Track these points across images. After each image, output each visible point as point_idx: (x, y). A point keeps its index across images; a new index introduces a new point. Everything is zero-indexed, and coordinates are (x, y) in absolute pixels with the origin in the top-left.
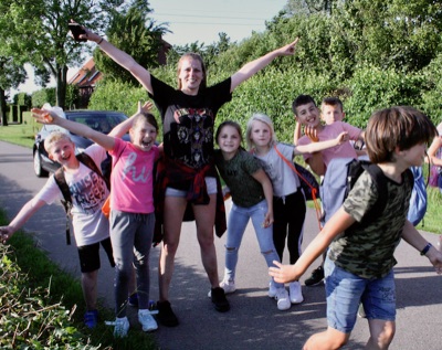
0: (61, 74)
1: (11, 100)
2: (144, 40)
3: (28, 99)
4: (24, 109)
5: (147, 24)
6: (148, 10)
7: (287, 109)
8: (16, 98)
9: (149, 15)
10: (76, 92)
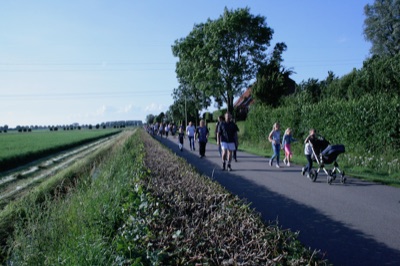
0: (230, 101)
1: (201, 116)
2: (280, 79)
3: (211, 115)
4: (208, 121)
5: (281, 70)
6: (282, 60)
7: (377, 121)
8: (204, 115)
9: (282, 63)
10: (238, 111)
